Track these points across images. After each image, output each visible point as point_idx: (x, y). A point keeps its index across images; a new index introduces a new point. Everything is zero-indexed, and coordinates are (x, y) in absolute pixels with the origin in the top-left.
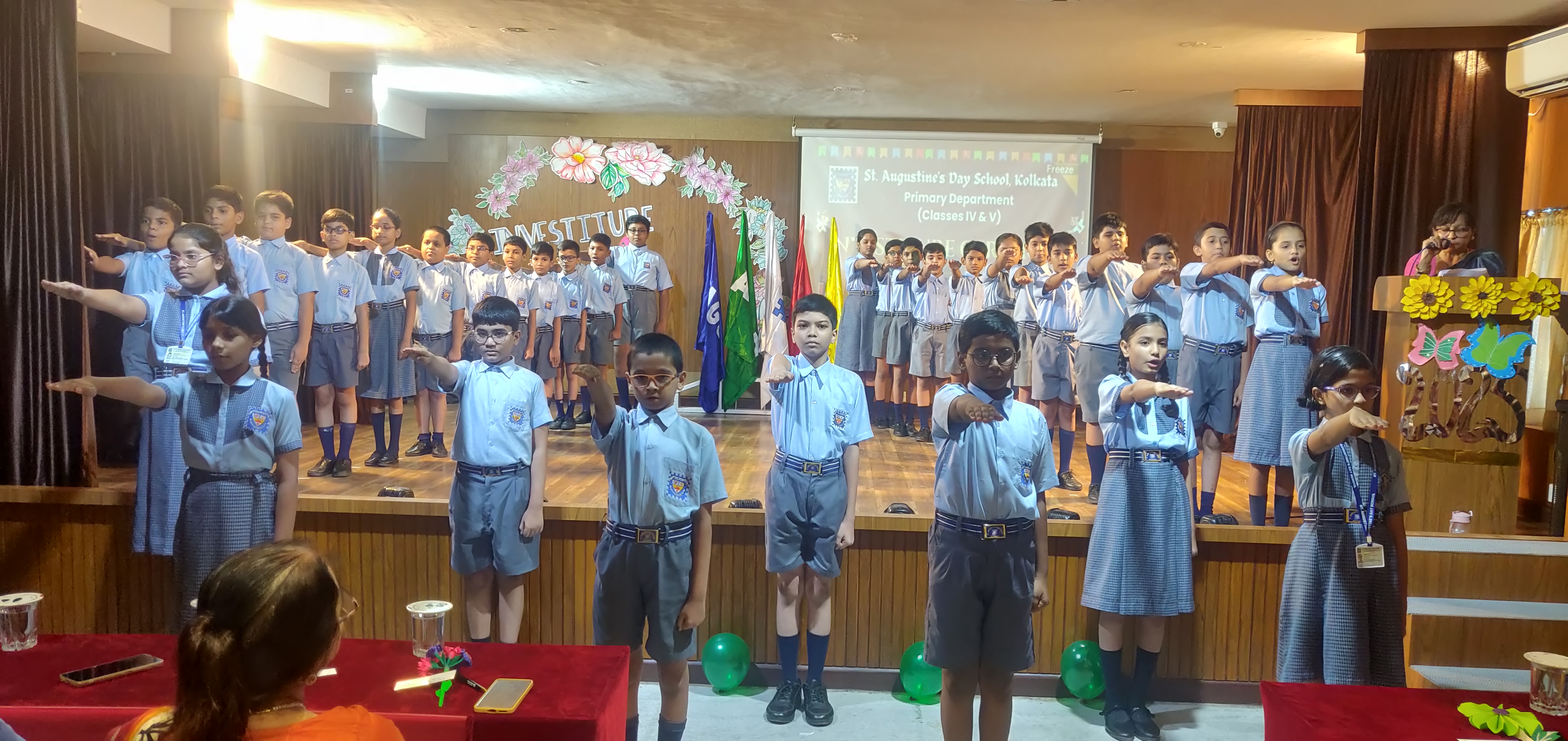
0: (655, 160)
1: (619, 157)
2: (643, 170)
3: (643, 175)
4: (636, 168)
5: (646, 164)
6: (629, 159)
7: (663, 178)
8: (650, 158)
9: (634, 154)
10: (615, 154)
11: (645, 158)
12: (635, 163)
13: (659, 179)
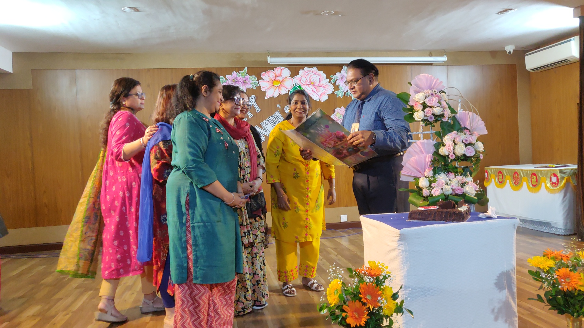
0: (323, 86)
1: (302, 81)
2: (315, 91)
3: (314, 94)
4: (311, 90)
5: (317, 88)
6: (308, 83)
7: (327, 97)
8: (320, 85)
9: (311, 81)
10: (299, 79)
11: (317, 84)
12: (311, 86)
13: (325, 98)
